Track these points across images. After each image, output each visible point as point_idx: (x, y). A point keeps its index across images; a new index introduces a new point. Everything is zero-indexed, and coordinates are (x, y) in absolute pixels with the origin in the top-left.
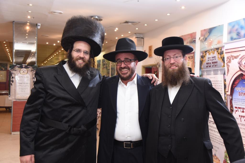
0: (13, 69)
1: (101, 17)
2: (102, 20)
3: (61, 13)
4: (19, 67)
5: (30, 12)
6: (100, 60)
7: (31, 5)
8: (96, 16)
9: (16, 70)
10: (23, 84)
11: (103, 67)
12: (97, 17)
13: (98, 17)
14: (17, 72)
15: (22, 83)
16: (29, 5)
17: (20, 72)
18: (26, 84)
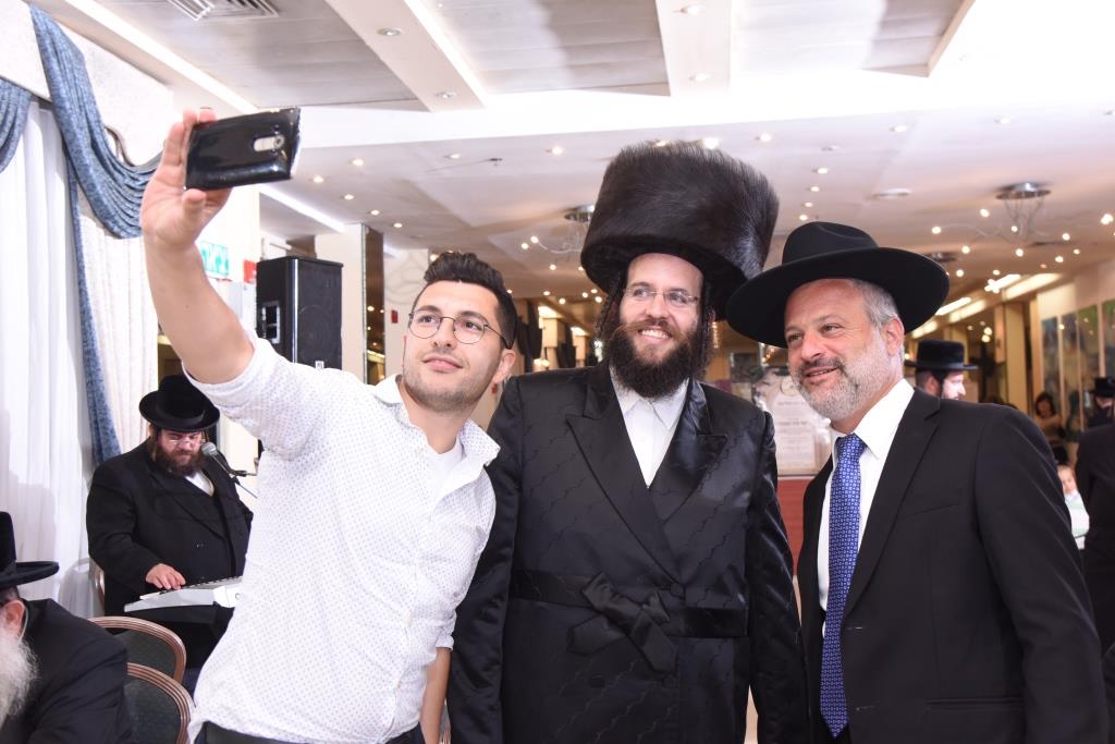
0: (760, 381)
1: (1045, 184)
2: (1047, 192)
3: (904, 194)
4: (778, 374)
5: (809, 205)
6: (1054, 320)
7: (815, 189)
8: (1023, 184)
9: (768, 384)
10: (792, 426)
11: (1068, 345)
12: (1028, 188)
13: (1035, 185)
14: (771, 388)
15: (788, 424)
16: (809, 189)
17: (781, 388)
18: (801, 426)
